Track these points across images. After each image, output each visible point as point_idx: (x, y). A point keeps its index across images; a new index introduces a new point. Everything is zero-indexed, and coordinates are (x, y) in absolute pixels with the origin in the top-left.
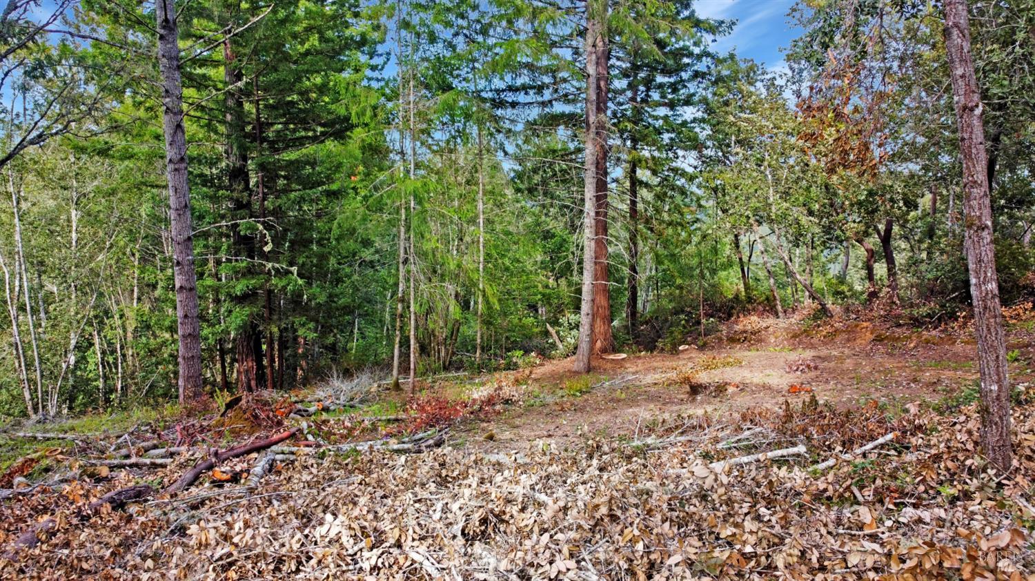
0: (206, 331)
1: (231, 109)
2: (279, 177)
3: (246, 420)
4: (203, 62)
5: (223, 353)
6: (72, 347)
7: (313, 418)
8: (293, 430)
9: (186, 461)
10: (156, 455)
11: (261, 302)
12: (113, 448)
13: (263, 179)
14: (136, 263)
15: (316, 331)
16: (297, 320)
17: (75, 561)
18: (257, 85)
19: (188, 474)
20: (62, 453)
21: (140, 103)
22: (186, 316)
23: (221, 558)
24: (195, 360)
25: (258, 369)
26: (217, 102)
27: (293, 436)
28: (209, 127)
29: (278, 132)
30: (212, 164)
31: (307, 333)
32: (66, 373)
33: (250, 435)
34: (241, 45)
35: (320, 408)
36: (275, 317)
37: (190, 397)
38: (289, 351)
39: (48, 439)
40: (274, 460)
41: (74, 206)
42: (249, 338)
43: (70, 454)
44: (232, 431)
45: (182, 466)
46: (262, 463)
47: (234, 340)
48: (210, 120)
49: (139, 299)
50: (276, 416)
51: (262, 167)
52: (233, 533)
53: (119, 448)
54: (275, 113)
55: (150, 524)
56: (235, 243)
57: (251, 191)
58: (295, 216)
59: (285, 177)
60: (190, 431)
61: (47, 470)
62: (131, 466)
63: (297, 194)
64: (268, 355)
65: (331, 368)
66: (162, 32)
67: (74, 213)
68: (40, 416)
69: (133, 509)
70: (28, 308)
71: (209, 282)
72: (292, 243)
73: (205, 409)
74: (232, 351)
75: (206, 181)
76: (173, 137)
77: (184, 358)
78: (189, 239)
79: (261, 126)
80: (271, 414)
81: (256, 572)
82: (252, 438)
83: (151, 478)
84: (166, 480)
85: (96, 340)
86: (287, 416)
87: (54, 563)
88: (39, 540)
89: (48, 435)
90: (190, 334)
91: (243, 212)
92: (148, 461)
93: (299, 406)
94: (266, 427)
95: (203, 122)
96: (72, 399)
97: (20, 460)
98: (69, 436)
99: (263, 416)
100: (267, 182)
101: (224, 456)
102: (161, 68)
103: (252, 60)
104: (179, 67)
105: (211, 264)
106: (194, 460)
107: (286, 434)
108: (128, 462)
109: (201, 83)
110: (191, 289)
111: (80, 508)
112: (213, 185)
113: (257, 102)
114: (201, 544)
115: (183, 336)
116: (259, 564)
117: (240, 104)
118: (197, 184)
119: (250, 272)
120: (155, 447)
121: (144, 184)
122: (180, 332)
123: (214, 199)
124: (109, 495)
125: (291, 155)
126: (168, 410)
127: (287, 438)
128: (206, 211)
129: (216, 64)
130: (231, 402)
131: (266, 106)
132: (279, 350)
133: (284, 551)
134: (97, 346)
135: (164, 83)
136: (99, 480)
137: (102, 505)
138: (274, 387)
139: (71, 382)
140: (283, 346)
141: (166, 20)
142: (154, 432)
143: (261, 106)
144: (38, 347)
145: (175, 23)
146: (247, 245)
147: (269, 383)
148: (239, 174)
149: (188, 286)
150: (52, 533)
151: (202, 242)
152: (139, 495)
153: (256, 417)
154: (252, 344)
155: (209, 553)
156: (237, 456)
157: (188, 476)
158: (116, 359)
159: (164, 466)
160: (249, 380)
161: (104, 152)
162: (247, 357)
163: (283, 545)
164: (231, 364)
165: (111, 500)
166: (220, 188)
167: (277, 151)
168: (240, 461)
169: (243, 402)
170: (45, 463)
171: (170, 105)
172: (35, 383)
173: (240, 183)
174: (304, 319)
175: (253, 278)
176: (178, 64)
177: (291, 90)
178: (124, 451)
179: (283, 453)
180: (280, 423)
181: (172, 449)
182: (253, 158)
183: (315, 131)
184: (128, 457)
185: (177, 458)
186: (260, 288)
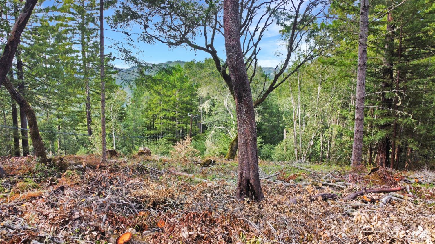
0: (365, 139)
1: (388, 42)
2: (407, 72)
3: (380, 178)
4: (378, 23)
5: (371, 149)
6: (313, 138)
7: (413, 185)
8: (402, 187)
9: (352, 189)
10: (340, 184)
11: (392, 129)
12: (324, 177)
13: (399, 73)
14: (339, 108)
15: (418, 146)
16: (409, 140)
17: (308, 213)
18: (402, 30)
19: (353, 195)
20: (306, 175)
21: (349, 43)
22: (358, 131)
23: (365, 230)
24: (360, 150)
25: (386, 159)
26: (382, 40)
27: (402, 190)
28: (377, 51)
29: (410, 51)
30: (376, 67)
31: (414, 146)
32: (310, 148)
33: (381, 185)
34: (396, 13)
35: (417, 181)
36: (397, 137)
37: (355, 165)
38: (403, 154)
39: (302, 169)
40: (391, 198)
41: (319, 85)
42: (384, 144)
43: (309, 176)
44: (373, 182)
45: (350, 190)
46: (386, 198)
47: (377, 144)
48: (378, 48)
49: (339, 123)
50: (394, 180)
51: (399, 68)
52: (372, 220)
53: (326, 178)
54: (409, 43)
55: (336, 209)
56: (383, 102)
57: (393, 79)
58: (414, 91)
59: (411, 73)
60: (355, 178)
61: (301, 180)
62: (330, 186)
63: (416, 80)
64: (392, 153)
65: (424, 165)
66: (362, 11)
67: (319, 87)
68: (299, 161)
69: (330, 202)
70: (300, 121)
71: (369, 118)
72: (411, 103)
73: (361, 171)
74: (375, 149)
75: (373, 74)
76: (362, 55)
77: (355, 148)
78: (363, 98)
79: (401, 49)
80: (392, 178)
81: (381, 240)
82: (382, 187)
83: (337, 192)
84: (343, 194)
85: (321, 138)
86: (400, 181)
87: (301, 212)
88: (297, 202)
89: (302, 168)
90: (358, 138)
91: (388, 88)
92: (337, 185)
93: (406, 178)
94: (388, 183)
95: (375, 49)
96: (310, 158)
97: (293, 174)
98: (309, 170)
99: (388, 178)
100: (402, 75)
101: (368, 191)
102: (360, 27)
103: (401, 19)
104: (367, 26)
105: (371, 110)
106: (355, 190)
107: (398, 188)
108: (329, 184)
109: (375, 32)
110: (361, 120)
111: (311, 195)
112: (375, 76)
113: (401, 39)
114: (358, 221)
115: (356, 139)
116: (382, 238)
117: (393, 40)
118: (369, 76)
119: (388, 115)
120: (340, 181)
121: (347, 76)
122: (354, 137)
123: (375, 82)
124: (321, 194)
125: (416, 62)
126: (346, 168)
127: (399, 190)
128: (371, 88)
129: (383, 23)
130: (373, 169)
131: (405, 40)
132: (398, 152)
133: (395, 236)
134: (321, 139)
135: (360, 33)
136: (318, 188)
137: (319, 197)
138: (393, 168)
139: (311, 151)
140: (400, 150)
141: (365, 6)
142: (340, 175)
143: (403, 40)
144: (301, 136)
145: (368, 7)
146: (388, 103)
147: (391, 166)
148: (388, 71)
149: (360, 118)
150: (302, 201)
151: (368, 100)
152: (333, 197)
153: (384, 178)
154: (385, 147)
155: (361, 226)
156: (374, 192)
157: (352, 195)
158: (327, 146)
159: (343, 189)
160: (382, 163)
161: (333, 63)
162: (382, 152)
163: (395, 234)
164: (375, 154)
165: (322, 196)
166: (379, 77)
167: (408, 60)
168: (376, 195)
169: (379, 170)
170: (300, 177)
171: (362, 42)
172: (299, 150)
173: (388, 75)
174: (413, 140)
175: (389, 118)
176: (367, 24)
177: (419, 31)
178: (328, 180)
179: (396, 196)
180: (395, 183)
181: (347, 183)
182: (395, 64)
183: (430, 50)
184: (329, 182)
185: (349, 187)
186: (392, 123)
